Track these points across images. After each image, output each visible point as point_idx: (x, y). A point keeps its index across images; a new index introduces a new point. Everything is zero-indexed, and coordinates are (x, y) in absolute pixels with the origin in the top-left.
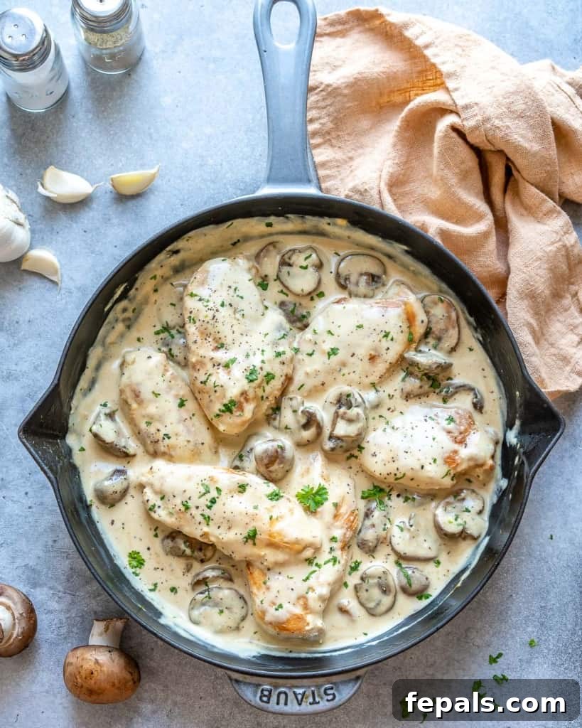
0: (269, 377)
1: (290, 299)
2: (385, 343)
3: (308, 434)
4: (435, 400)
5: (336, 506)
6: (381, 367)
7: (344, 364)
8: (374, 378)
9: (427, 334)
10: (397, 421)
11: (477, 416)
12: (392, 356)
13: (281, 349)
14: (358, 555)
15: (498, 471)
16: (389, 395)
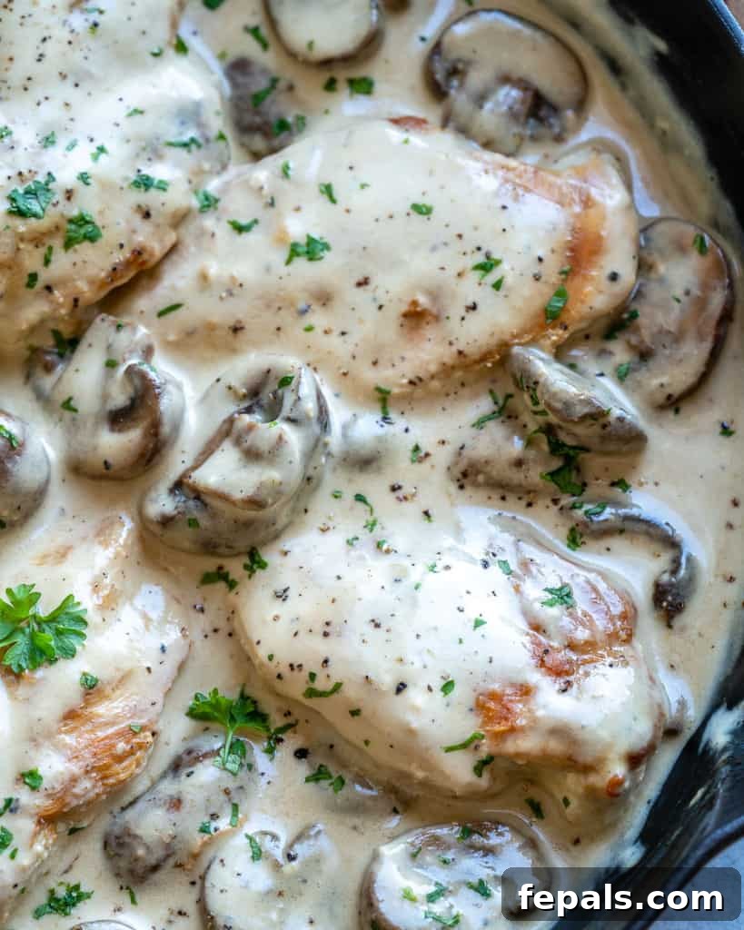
0: (80, 231)
1: (268, 60)
2: (472, 288)
3: (114, 444)
4: (546, 523)
5: (91, 688)
6: (428, 353)
7: (324, 298)
8: (393, 377)
9: (617, 323)
10: (401, 529)
11: (648, 623)
12: (474, 333)
13: (158, 171)
14: (89, 867)
15: (637, 815)
16: (417, 449)
